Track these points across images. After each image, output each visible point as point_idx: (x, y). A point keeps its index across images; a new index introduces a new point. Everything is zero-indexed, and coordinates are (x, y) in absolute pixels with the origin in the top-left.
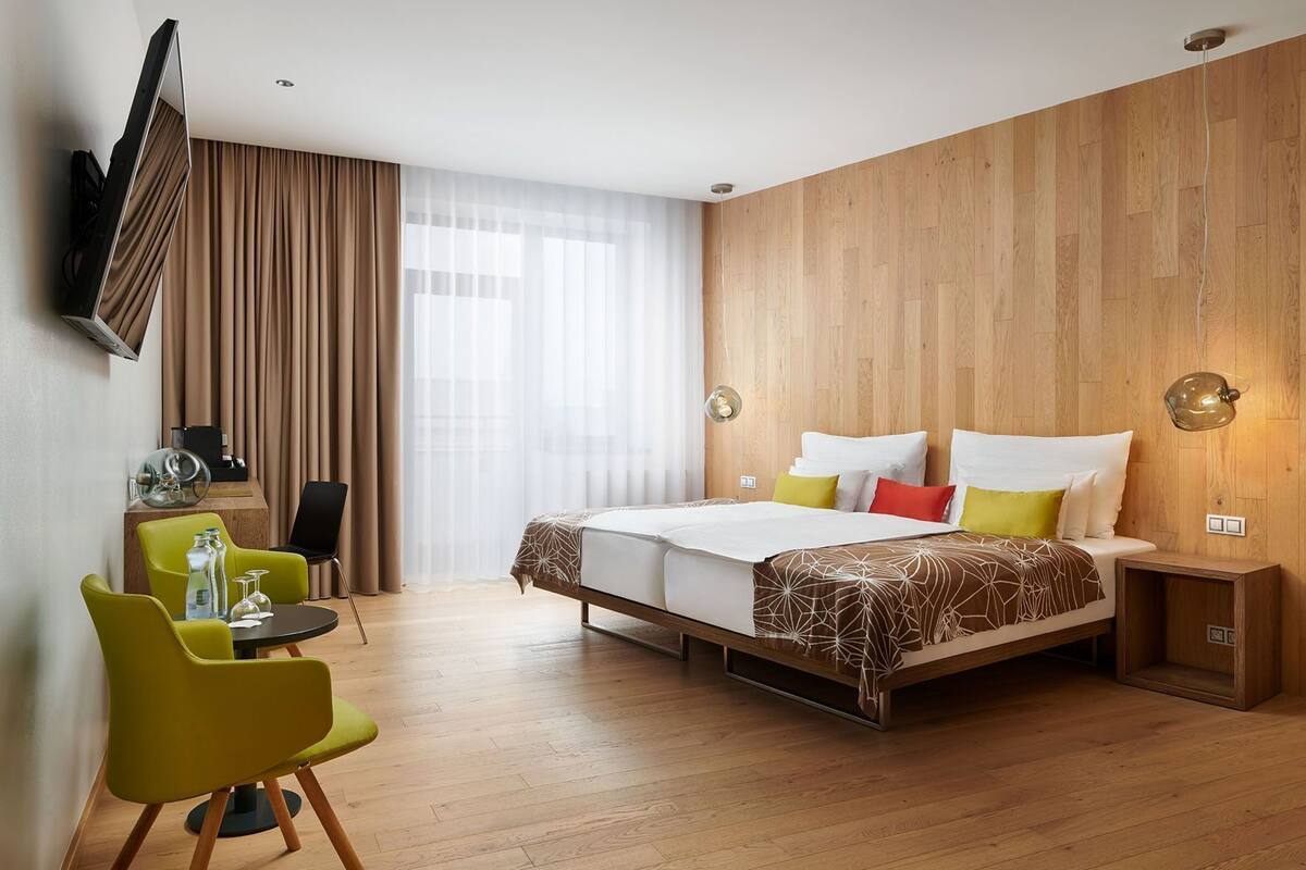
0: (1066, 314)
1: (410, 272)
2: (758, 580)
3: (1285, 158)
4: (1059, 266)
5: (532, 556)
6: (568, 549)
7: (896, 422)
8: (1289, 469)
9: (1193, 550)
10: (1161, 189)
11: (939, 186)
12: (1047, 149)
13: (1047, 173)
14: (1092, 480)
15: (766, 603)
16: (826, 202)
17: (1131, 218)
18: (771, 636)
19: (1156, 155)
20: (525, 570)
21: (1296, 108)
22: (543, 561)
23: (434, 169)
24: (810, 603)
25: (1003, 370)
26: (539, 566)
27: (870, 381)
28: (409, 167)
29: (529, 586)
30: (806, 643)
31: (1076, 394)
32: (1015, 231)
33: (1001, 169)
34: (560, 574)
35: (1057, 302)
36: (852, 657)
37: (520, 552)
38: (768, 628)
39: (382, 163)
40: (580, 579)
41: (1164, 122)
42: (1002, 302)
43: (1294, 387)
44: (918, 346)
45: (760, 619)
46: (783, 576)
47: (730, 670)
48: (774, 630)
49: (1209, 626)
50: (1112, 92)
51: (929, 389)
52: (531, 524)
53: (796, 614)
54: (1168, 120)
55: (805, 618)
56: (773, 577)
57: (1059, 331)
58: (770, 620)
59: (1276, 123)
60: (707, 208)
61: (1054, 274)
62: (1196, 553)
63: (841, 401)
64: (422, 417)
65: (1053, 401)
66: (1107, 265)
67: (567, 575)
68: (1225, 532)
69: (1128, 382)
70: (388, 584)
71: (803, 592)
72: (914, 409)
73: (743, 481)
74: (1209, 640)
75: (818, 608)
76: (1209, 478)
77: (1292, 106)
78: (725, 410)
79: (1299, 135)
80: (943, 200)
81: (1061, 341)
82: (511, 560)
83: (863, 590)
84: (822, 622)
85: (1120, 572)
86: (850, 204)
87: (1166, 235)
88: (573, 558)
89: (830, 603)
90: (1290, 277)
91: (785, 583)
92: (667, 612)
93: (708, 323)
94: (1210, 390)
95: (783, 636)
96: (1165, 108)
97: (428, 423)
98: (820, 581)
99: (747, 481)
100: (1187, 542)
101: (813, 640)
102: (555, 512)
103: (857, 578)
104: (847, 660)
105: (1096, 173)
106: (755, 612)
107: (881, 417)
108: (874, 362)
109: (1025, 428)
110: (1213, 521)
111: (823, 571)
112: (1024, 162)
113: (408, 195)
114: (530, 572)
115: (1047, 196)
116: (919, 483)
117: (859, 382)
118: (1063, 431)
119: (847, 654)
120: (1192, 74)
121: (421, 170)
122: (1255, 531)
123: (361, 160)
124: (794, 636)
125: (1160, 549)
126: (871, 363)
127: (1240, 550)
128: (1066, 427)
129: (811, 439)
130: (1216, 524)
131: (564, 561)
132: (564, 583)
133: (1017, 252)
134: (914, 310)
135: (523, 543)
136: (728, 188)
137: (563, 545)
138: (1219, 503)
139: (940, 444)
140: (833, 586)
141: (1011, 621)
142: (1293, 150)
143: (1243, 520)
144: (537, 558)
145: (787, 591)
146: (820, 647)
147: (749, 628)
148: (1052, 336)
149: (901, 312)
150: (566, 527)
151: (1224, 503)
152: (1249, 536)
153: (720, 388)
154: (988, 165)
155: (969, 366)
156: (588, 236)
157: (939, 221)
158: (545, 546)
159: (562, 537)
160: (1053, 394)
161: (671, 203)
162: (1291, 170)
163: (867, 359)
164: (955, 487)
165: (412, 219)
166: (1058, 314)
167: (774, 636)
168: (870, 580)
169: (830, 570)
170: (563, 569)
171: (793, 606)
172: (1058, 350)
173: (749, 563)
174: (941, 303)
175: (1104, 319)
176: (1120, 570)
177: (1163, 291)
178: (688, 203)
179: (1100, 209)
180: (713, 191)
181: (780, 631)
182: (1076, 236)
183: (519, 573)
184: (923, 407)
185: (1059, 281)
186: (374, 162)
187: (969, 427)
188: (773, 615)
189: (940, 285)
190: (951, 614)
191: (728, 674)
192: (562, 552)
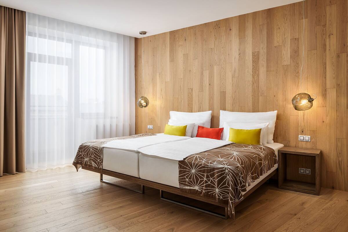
0: (255, 75)
1: (29, 54)
2: (180, 166)
3: (322, 31)
4: (253, 61)
5: (82, 158)
6: (97, 155)
7: (200, 108)
8: (323, 122)
9: (294, 146)
10: (285, 38)
11: (215, 35)
12: (249, 26)
13: (249, 32)
14: (268, 126)
15: (184, 175)
16: (177, 39)
17: (275, 47)
18: (186, 188)
19: (283, 28)
20: (79, 162)
21: (325, 16)
22: (86, 159)
23: (40, 15)
24: (204, 175)
25: (235, 92)
26: (85, 161)
27: (192, 95)
28: (29, 13)
29: (80, 169)
30: (202, 191)
31: (258, 99)
32: (239, 50)
33: (235, 31)
34: (93, 164)
35: (253, 72)
36: (223, 196)
37: (76, 156)
38: (185, 185)
39: (18, 11)
40: (102, 166)
41: (286, 19)
42: (235, 72)
43: (325, 98)
44: (208, 85)
45: (182, 181)
46: (191, 165)
47: (162, 197)
48: (188, 186)
49: (300, 168)
50: (270, 9)
51: (211, 98)
52: (81, 146)
53: (197, 180)
54: (287, 18)
55: (201, 181)
56: (187, 166)
57: (253, 81)
58: (186, 181)
59: (319, 20)
60: (136, 40)
61: (252, 63)
62: (295, 147)
63: (182, 101)
64: (34, 106)
65: (251, 102)
66: (268, 60)
67: (97, 164)
68: (304, 140)
69: (275, 96)
70: (19, 169)
71: (200, 171)
72: (206, 104)
73: (149, 127)
74: (299, 173)
75: (207, 177)
76: (299, 124)
77: (324, 16)
78: (144, 104)
79: (326, 24)
80: (216, 40)
81: (253, 84)
82: (73, 160)
83: (227, 171)
84: (209, 183)
85: (280, 154)
86: (185, 40)
87: (286, 53)
88: (99, 158)
89: (212, 175)
90: (324, 66)
91: (192, 168)
92: (140, 178)
93: (136, 77)
94: (305, 98)
95: (192, 188)
96: (286, 15)
97: (37, 108)
98: (208, 167)
99: (150, 127)
100: (293, 143)
101: (205, 190)
102: (92, 141)
103: (224, 166)
104: (221, 197)
105: (265, 32)
106: (179, 179)
107: (195, 106)
108: (193, 89)
109: (242, 110)
110: (301, 137)
111: (208, 163)
112: (242, 29)
113: (29, 24)
114: (81, 163)
115: (249, 39)
116: (209, 127)
117: (188, 96)
118: (254, 111)
119: (221, 195)
120: (294, 5)
121: (34, 15)
122: (313, 140)
123: (9, 8)
124: (197, 188)
125: (285, 146)
126: (192, 90)
127: (309, 146)
128: (255, 109)
129: (173, 114)
130: (302, 138)
131: (96, 160)
132: (95, 168)
133: (240, 57)
134: (206, 74)
135: (78, 153)
136: (145, 33)
137: (95, 153)
138: (303, 132)
139: (215, 114)
140: (214, 169)
141: (261, 175)
142: (324, 29)
143: (310, 137)
144: (84, 158)
145: (193, 171)
146: (208, 192)
147: (176, 184)
148: (251, 82)
149: (202, 74)
150: (96, 147)
151: (304, 132)
152: (312, 141)
153: (142, 97)
154: (230, 30)
155: (224, 91)
156: (98, 46)
157: (215, 46)
158: (87, 154)
159: (95, 151)
160: (251, 100)
161: (125, 37)
162: (324, 34)
163: (191, 88)
164: (223, 129)
165: (30, 34)
166: (253, 75)
167: (188, 188)
168: (229, 167)
169: (211, 163)
170: (95, 162)
171: (196, 177)
172: (252, 86)
173: (177, 161)
174: (215, 71)
175: (267, 77)
176: (279, 153)
177: (285, 69)
178: (130, 37)
179: (266, 44)
180: (140, 34)
181: (191, 186)
182: (258, 52)
183: (76, 164)
184: (209, 103)
185: (253, 66)
186: (15, 10)
187: (224, 109)
188: (187, 180)
189: (215, 66)
190: (250, 176)
191: (162, 199)
192: (95, 156)
